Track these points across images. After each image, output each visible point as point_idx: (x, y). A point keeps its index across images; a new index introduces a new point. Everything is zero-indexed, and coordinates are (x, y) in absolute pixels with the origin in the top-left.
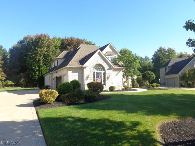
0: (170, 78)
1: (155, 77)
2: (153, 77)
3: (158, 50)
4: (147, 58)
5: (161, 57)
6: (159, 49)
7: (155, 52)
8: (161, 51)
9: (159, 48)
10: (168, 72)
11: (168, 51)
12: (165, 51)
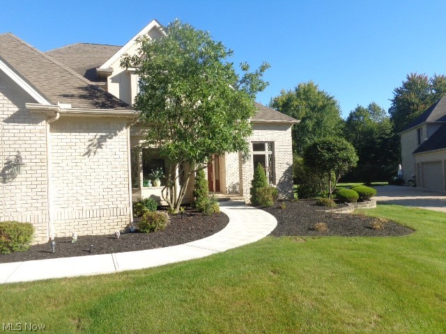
0: (431, 163)
1: (355, 158)
2: (347, 160)
3: (405, 85)
4: (374, 109)
5: (413, 104)
6: (406, 80)
7: (398, 91)
8: (412, 85)
9: (409, 78)
10: (426, 142)
11: (435, 84)
12: (424, 86)
